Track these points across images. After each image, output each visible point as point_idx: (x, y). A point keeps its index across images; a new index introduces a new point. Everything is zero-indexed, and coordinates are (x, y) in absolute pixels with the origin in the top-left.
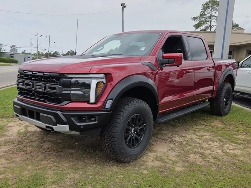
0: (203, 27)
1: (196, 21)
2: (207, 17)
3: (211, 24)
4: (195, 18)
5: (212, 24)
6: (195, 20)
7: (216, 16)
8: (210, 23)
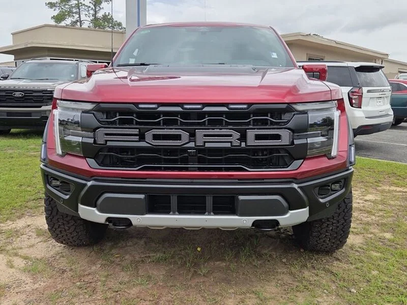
0: (68, 21)
1: (54, 10)
2: (73, 5)
3: (80, 17)
4: (52, 5)
5: (83, 17)
6: (52, 8)
7: (87, 6)
8: (78, 16)
